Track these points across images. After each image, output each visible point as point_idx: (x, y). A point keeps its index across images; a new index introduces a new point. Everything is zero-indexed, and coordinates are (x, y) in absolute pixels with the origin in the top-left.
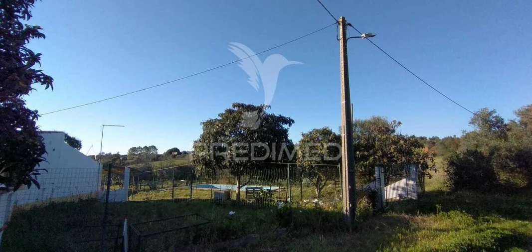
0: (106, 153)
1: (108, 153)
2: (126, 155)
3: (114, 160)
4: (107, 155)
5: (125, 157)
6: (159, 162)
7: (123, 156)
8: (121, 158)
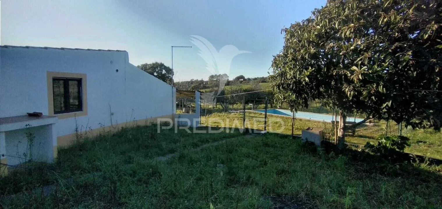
0: (194, 80)
1: (196, 79)
2: (208, 81)
3: (200, 84)
4: (195, 81)
5: (207, 82)
6: (230, 86)
7: (205, 82)
8: (204, 83)
